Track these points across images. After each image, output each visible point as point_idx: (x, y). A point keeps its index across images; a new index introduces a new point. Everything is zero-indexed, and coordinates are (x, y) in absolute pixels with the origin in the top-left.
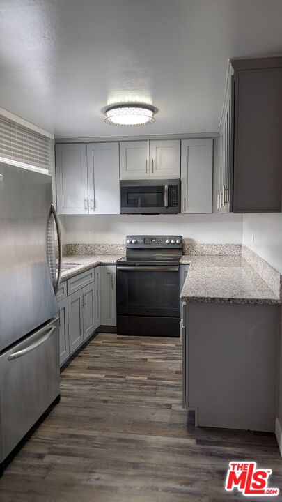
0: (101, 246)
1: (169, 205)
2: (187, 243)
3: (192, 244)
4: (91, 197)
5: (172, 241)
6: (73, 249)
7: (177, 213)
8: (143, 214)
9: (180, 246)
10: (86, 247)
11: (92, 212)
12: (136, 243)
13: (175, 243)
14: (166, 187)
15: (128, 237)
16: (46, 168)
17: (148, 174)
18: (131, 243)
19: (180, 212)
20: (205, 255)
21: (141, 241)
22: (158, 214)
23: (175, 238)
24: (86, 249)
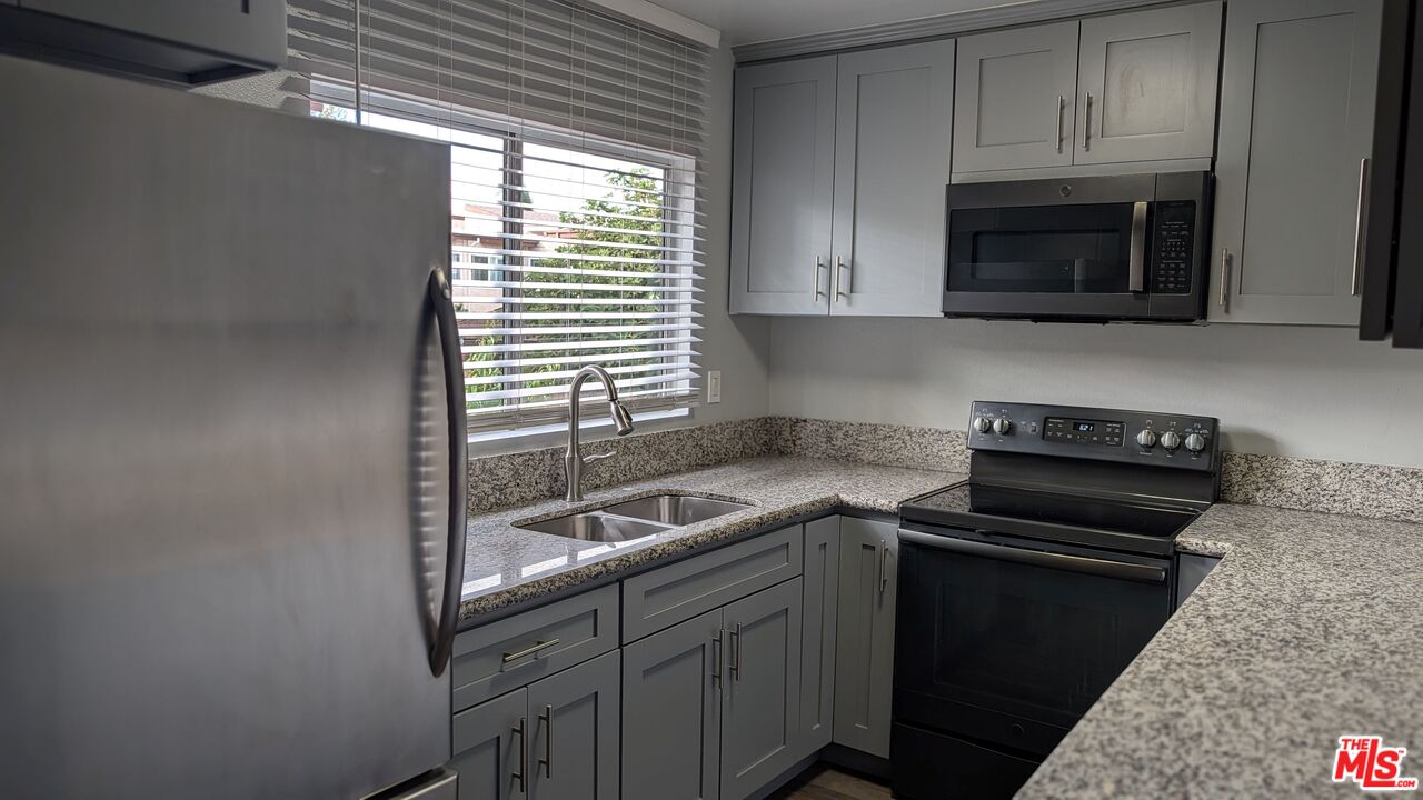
0: (881, 434)
1: (1149, 284)
2: (1239, 448)
3: (1266, 456)
4: (842, 252)
5: (1166, 440)
6: (786, 434)
7: (1188, 321)
8: (1037, 318)
9: (1202, 464)
10: (830, 430)
11: (840, 308)
12: (1009, 431)
13: (1181, 446)
14: (1140, 207)
15: (980, 405)
16: (688, 152)
17: (1066, 158)
18: (988, 429)
19: (1204, 314)
20: (1328, 512)
21: (1028, 426)
22: (1103, 320)
23: (1184, 424)
24: (830, 439)
